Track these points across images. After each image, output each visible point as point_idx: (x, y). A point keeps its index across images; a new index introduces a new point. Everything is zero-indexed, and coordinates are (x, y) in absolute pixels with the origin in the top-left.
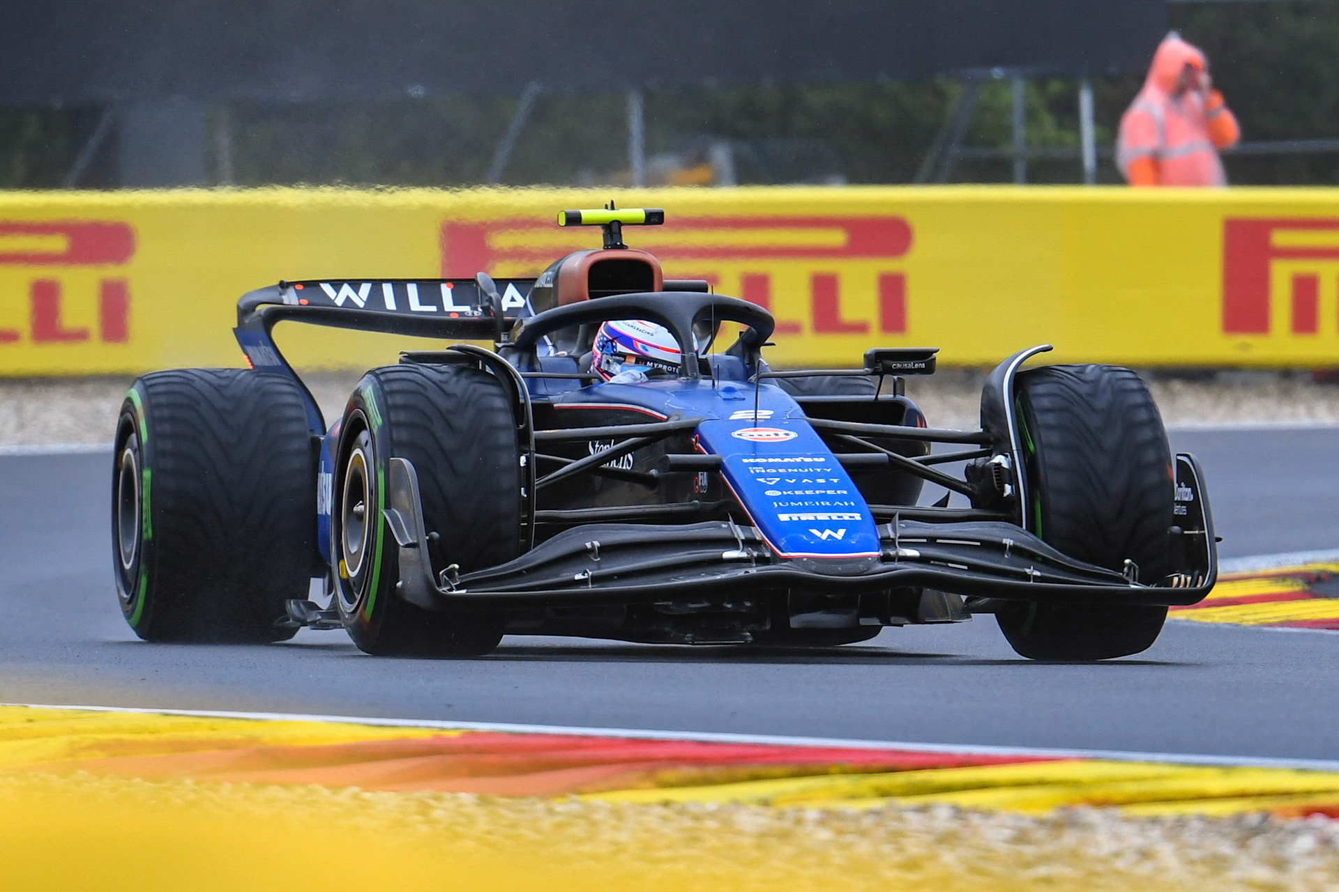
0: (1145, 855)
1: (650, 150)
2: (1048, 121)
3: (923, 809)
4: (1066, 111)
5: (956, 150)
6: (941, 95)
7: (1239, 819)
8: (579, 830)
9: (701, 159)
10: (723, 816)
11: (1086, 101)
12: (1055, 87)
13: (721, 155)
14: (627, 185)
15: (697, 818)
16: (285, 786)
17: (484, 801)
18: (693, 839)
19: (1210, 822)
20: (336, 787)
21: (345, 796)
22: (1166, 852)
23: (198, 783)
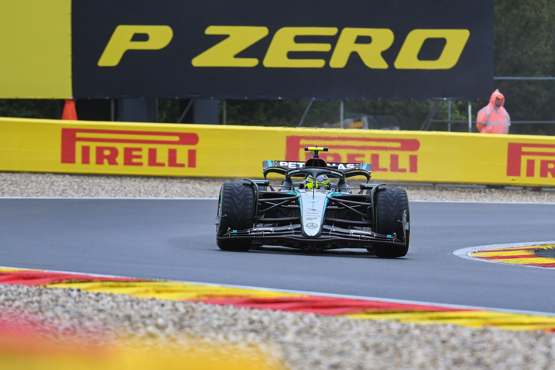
0: (510, 342)
1: (345, 118)
2: (458, 112)
3: (445, 325)
4: (463, 110)
5: (431, 120)
6: (427, 104)
7: (535, 331)
8: (347, 327)
9: (359, 120)
10: (387, 324)
11: (470, 107)
12: (460, 103)
13: (365, 119)
14: (339, 127)
15: (380, 324)
16: (260, 309)
17: (317, 316)
18: (380, 331)
19: (527, 332)
20: (275, 310)
21: (278, 313)
22: (516, 341)
23: (234, 306)
